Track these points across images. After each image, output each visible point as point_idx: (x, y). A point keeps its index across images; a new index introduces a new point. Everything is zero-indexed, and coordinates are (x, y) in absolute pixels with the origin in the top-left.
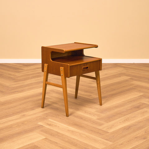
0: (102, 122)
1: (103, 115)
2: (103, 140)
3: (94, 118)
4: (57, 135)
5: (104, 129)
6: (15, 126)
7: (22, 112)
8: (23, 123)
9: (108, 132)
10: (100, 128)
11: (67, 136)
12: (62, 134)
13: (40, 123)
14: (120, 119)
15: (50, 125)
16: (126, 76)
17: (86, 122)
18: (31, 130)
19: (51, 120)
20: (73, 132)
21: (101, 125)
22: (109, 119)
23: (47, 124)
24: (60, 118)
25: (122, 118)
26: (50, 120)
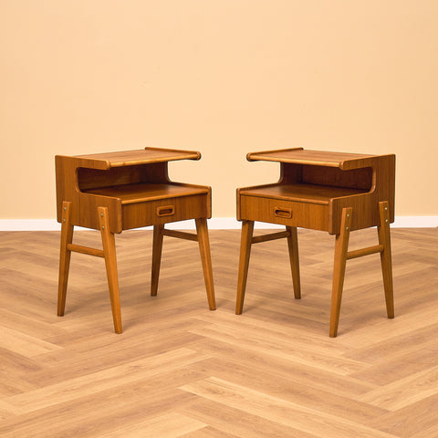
0: (366, 384)
1: (367, 366)
2: (374, 430)
3: (343, 373)
4: (239, 418)
5: (375, 403)
6: (117, 396)
7: (129, 358)
8: (137, 388)
9: (388, 411)
10: (363, 398)
11: (270, 422)
12: (256, 417)
13: (186, 388)
14: (418, 375)
15: (215, 392)
16: (417, 261)
17: (319, 385)
18: (164, 406)
19: (216, 380)
20: (284, 409)
21: (364, 391)
22: (385, 375)
23: (207, 389)
24: (244, 375)
25: (423, 373)
26: (212, 378)
